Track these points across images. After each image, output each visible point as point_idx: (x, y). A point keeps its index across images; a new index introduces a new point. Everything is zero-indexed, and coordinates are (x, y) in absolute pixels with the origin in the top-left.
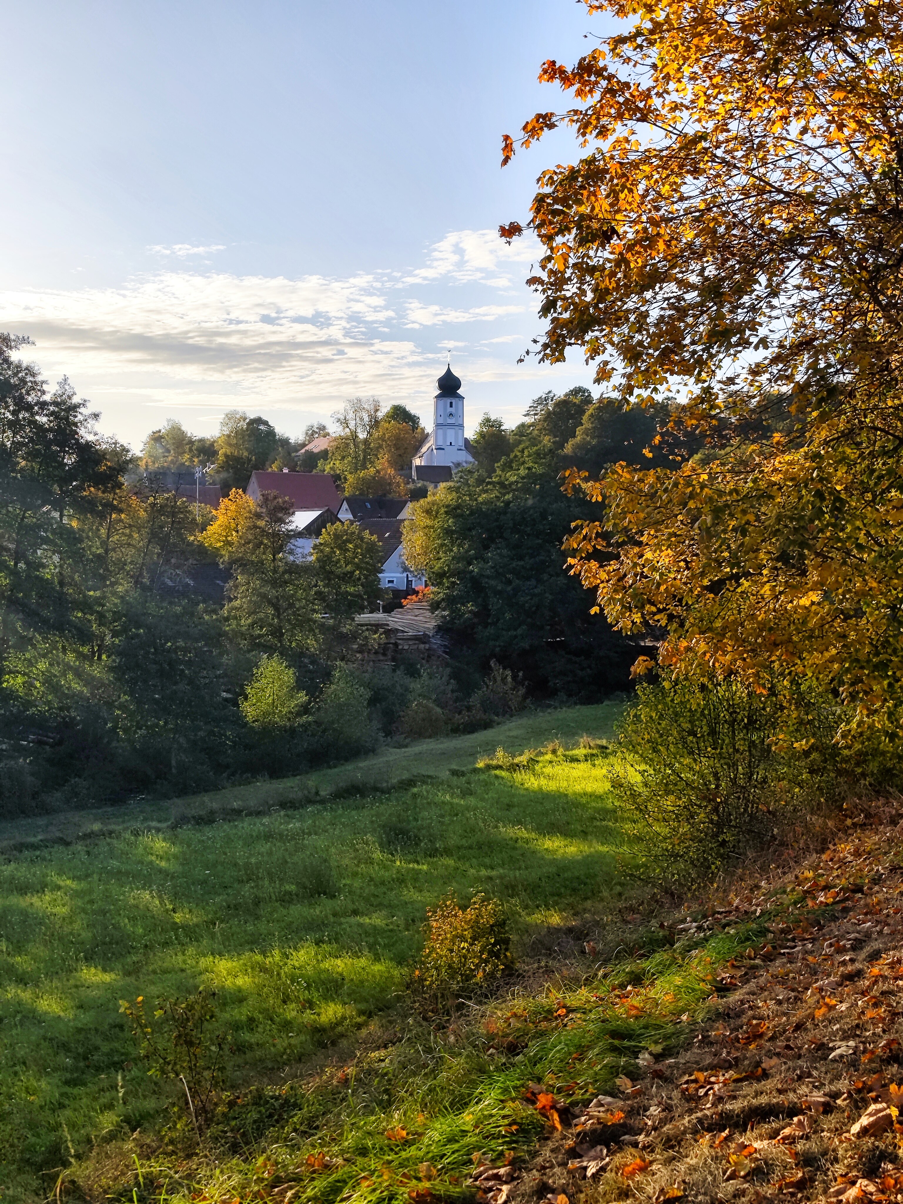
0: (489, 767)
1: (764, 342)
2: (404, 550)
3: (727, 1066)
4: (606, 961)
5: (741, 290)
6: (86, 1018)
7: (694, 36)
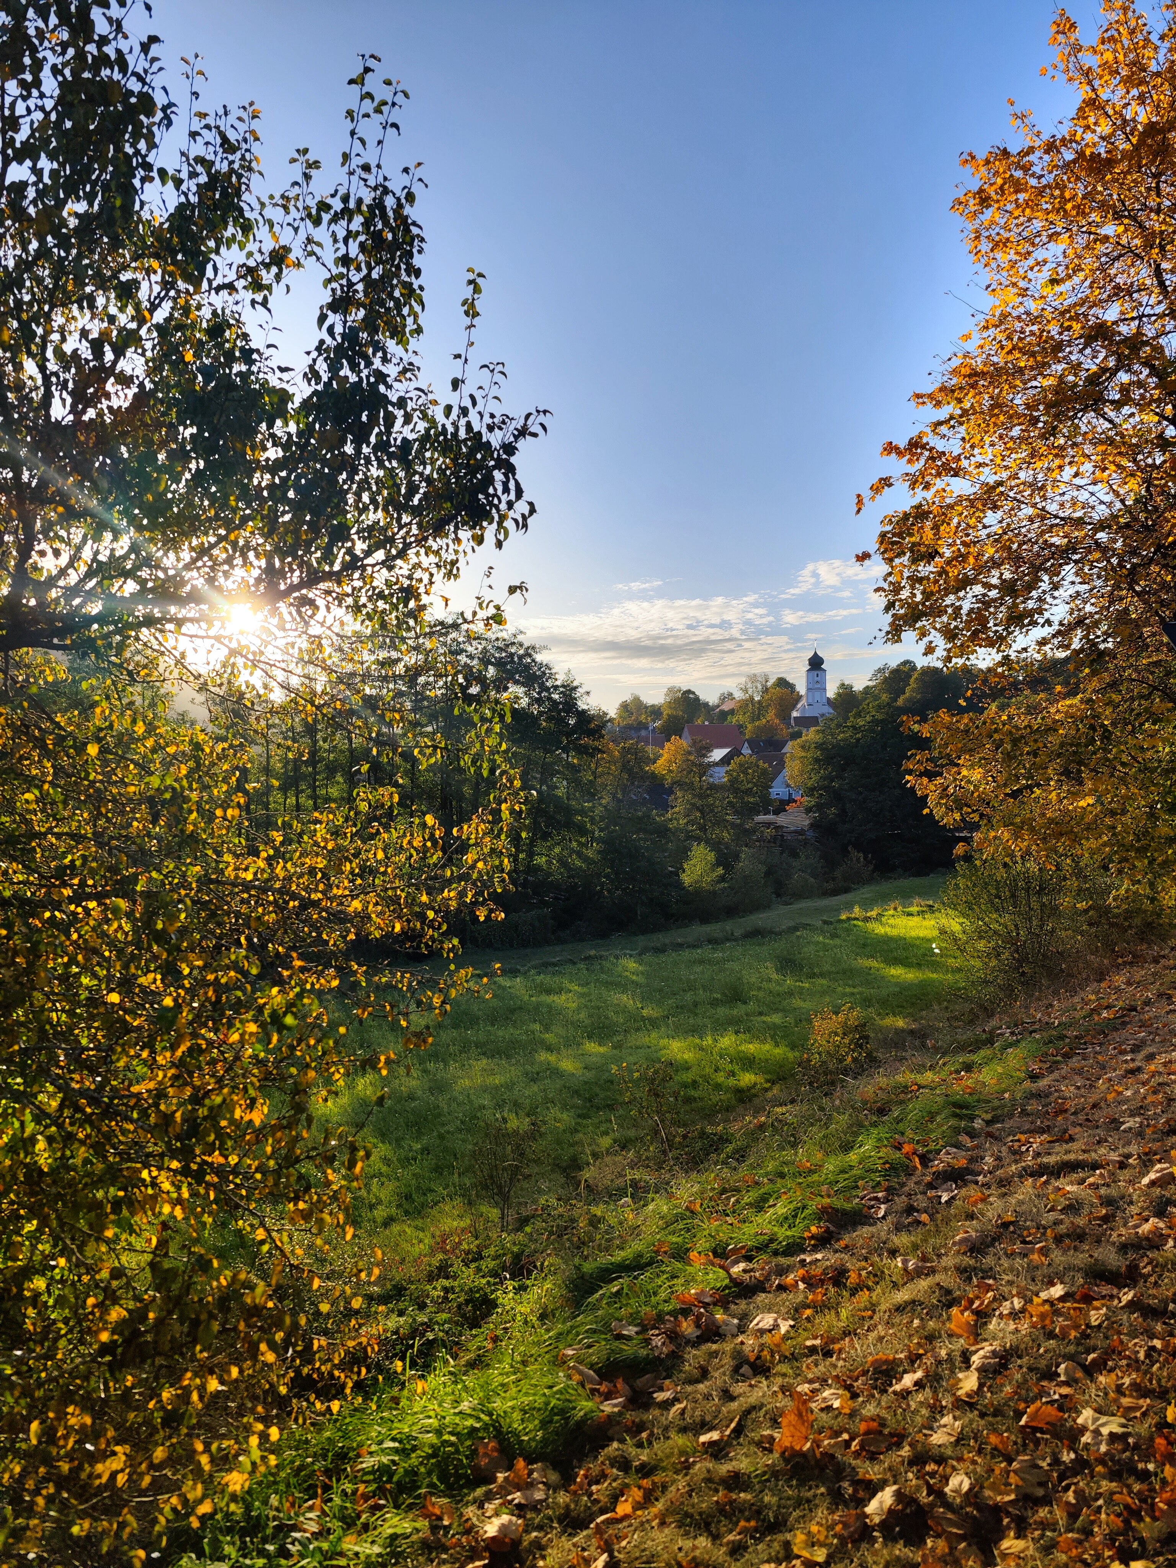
0: (849, 919)
1: (1048, 622)
2: (786, 772)
3: (1041, 1131)
4: (944, 1054)
5: (1032, 586)
6: (589, 1075)
7: (991, 416)
